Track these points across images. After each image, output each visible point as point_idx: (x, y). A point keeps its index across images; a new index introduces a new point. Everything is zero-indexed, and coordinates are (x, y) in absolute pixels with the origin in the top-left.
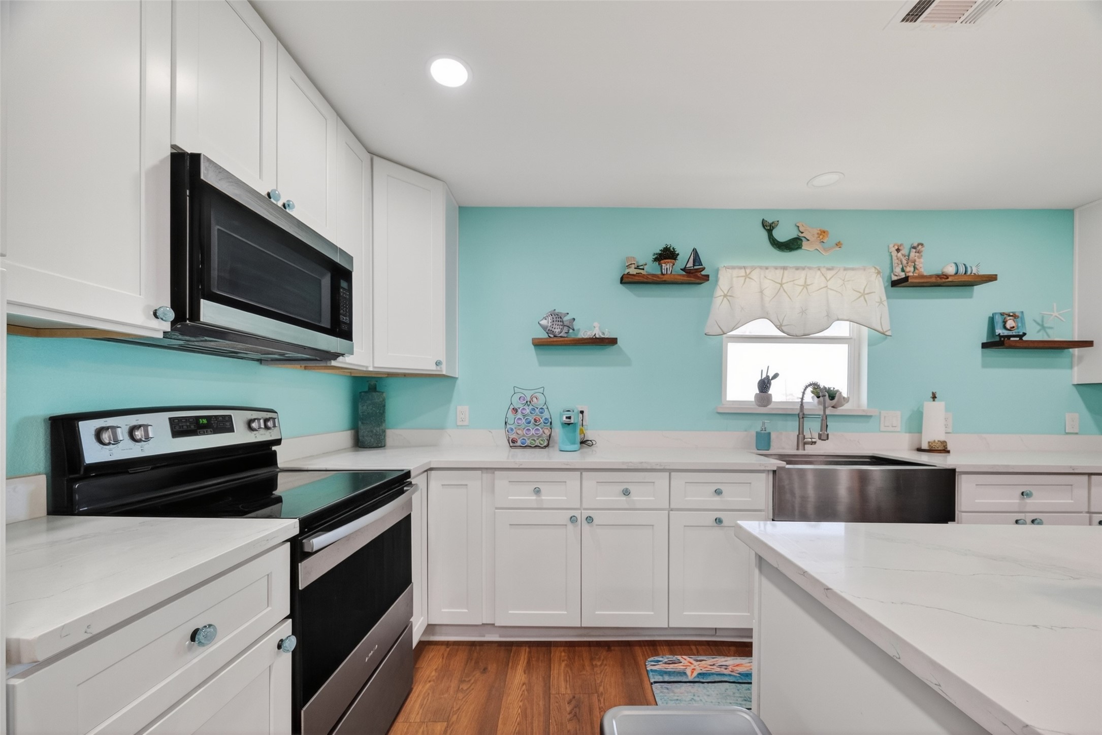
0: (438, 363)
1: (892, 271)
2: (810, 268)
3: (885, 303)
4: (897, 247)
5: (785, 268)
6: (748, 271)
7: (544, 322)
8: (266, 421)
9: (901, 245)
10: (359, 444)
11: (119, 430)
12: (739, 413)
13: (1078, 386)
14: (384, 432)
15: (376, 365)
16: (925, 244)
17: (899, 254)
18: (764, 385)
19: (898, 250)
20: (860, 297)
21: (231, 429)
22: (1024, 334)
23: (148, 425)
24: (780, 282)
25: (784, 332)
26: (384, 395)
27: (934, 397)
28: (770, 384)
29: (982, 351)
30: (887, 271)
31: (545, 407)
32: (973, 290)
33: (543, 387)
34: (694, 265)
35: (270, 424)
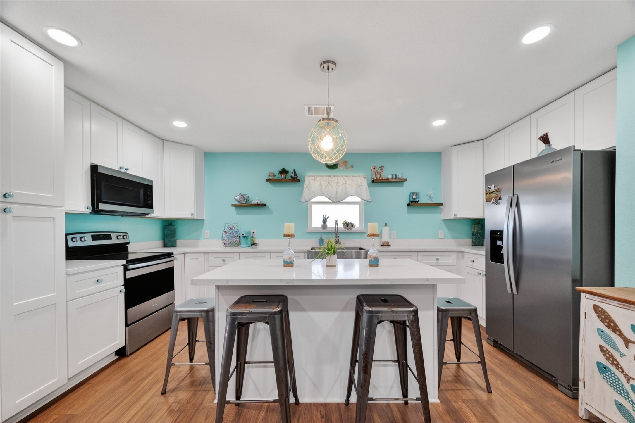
0: (192, 215)
1: (372, 177)
2: (339, 176)
3: (368, 189)
4: (373, 168)
5: (329, 176)
6: (316, 177)
7: (236, 198)
8: (123, 236)
9: (376, 166)
10: (165, 245)
11: (77, 238)
12: (315, 232)
13: (443, 220)
14: (175, 241)
15: (166, 216)
16: (384, 166)
17: (375, 170)
18: (325, 221)
19: (374, 169)
20: (358, 187)
21: (111, 239)
22: (419, 201)
23: (85, 237)
24: (328, 181)
25: (331, 200)
26: (175, 227)
27: (386, 225)
28: (326, 221)
29: (407, 208)
30: (370, 177)
31: (237, 231)
32: (403, 183)
33: (237, 223)
34: (294, 176)
35: (125, 237)
